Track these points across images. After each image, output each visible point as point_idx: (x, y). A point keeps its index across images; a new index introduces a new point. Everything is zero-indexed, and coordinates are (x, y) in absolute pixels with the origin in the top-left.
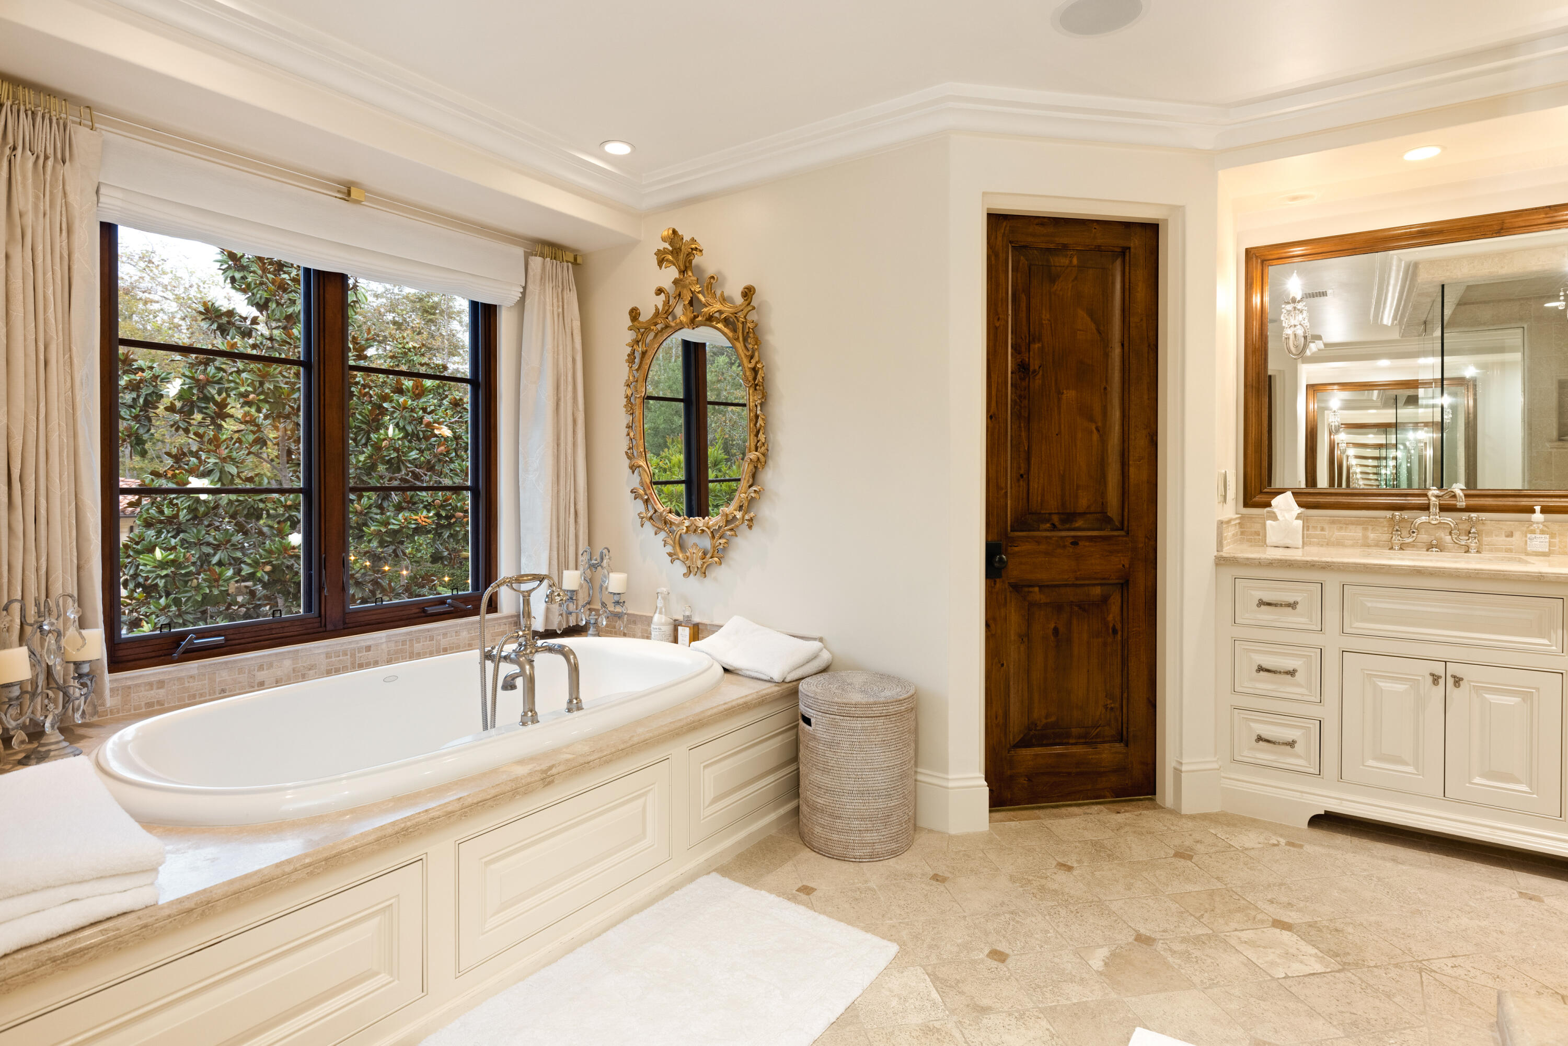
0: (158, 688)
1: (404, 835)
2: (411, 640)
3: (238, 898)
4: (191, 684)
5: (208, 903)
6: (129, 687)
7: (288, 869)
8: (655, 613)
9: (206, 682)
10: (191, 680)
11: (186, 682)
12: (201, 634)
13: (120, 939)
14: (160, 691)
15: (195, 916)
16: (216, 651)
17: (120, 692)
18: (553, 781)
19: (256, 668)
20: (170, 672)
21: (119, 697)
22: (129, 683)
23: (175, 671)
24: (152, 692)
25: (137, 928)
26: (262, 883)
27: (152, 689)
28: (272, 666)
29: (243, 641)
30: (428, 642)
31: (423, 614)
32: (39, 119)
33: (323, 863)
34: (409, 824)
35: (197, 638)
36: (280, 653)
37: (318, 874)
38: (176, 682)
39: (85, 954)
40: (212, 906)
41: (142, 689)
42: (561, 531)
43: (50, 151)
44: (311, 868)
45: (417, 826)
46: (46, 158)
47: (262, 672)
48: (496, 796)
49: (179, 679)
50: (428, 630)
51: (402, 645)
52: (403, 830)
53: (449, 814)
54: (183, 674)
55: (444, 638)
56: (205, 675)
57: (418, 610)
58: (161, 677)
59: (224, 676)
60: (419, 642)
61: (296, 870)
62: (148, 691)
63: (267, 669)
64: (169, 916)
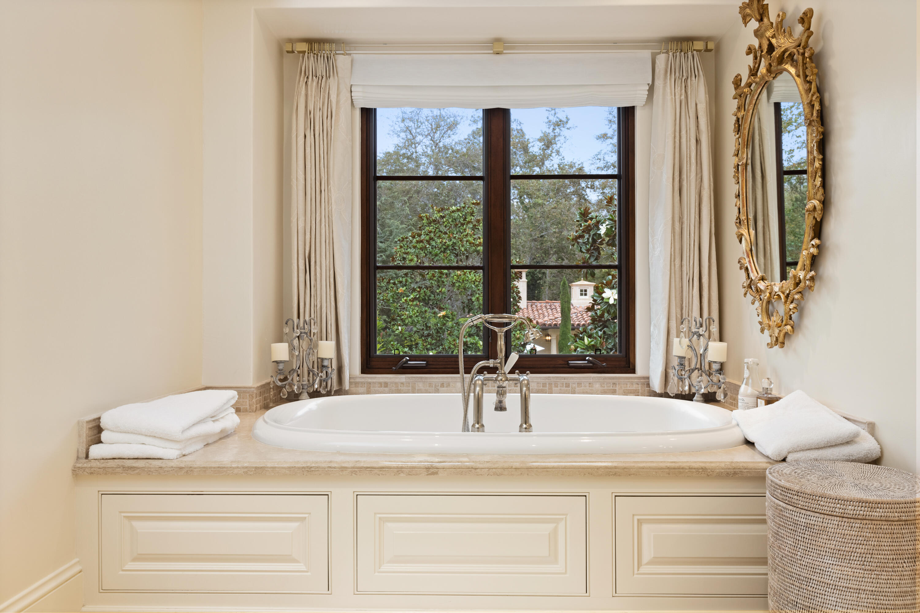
0: (385, 387)
1: (308, 471)
2: (550, 384)
3: (205, 471)
4: (402, 388)
5: (191, 467)
6: (370, 383)
7: (234, 465)
8: (742, 384)
9: (410, 388)
10: (402, 385)
11: (399, 386)
12: (413, 358)
13: (149, 469)
14: (385, 388)
15: (183, 472)
16: (421, 370)
17: (366, 385)
18: (436, 473)
19: (440, 385)
20: (390, 378)
21: (365, 388)
22: (370, 380)
23: (393, 378)
24: (381, 388)
25: (158, 467)
26: (219, 467)
27: (381, 387)
28: (449, 385)
29: (438, 366)
30: (564, 388)
31: (567, 366)
32: (319, 57)
33: (253, 469)
34: (313, 465)
35: (409, 360)
36: (454, 377)
37: (250, 475)
38: (394, 385)
39: (135, 470)
40: (192, 470)
41: (377, 385)
42: (684, 303)
43: (324, 74)
44: (246, 470)
45: (318, 468)
46: (322, 77)
47: (443, 389)
48: (383, 468)
49: (396, 383)
50: (565, 378)
51: (543, 387)
52: (307, 467)
53: (343, 469)
54: (397, 380)
55: (578, 387)
56: (409, 384)
57: (563, 362)
58: (386, 380)
59: (420, 385)
60: (557, 387)
61: (238, 468)
62: (379, 387)
63: (447, 387)
64: (172, 467)
